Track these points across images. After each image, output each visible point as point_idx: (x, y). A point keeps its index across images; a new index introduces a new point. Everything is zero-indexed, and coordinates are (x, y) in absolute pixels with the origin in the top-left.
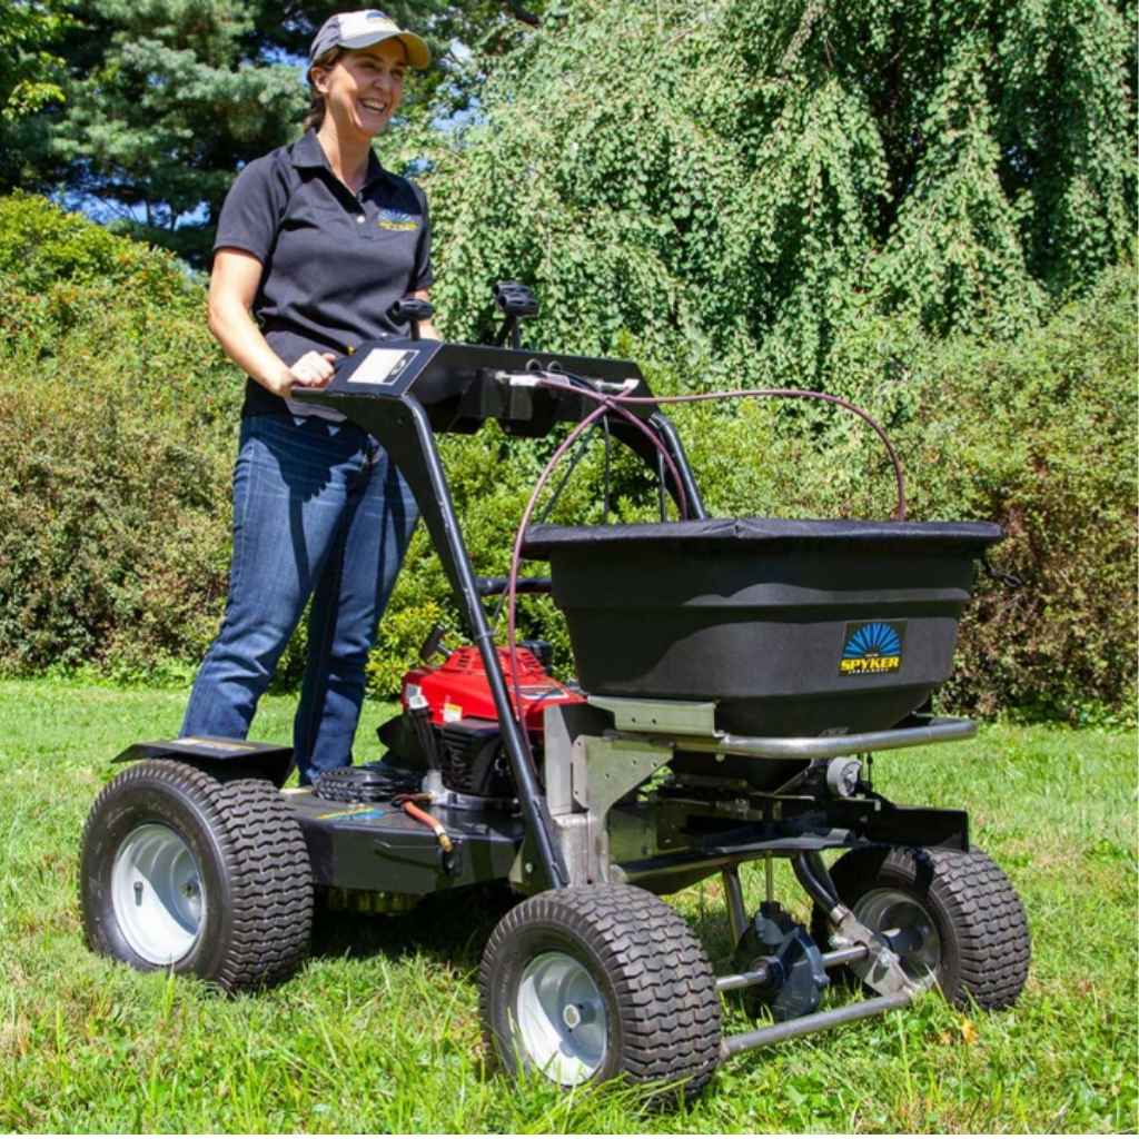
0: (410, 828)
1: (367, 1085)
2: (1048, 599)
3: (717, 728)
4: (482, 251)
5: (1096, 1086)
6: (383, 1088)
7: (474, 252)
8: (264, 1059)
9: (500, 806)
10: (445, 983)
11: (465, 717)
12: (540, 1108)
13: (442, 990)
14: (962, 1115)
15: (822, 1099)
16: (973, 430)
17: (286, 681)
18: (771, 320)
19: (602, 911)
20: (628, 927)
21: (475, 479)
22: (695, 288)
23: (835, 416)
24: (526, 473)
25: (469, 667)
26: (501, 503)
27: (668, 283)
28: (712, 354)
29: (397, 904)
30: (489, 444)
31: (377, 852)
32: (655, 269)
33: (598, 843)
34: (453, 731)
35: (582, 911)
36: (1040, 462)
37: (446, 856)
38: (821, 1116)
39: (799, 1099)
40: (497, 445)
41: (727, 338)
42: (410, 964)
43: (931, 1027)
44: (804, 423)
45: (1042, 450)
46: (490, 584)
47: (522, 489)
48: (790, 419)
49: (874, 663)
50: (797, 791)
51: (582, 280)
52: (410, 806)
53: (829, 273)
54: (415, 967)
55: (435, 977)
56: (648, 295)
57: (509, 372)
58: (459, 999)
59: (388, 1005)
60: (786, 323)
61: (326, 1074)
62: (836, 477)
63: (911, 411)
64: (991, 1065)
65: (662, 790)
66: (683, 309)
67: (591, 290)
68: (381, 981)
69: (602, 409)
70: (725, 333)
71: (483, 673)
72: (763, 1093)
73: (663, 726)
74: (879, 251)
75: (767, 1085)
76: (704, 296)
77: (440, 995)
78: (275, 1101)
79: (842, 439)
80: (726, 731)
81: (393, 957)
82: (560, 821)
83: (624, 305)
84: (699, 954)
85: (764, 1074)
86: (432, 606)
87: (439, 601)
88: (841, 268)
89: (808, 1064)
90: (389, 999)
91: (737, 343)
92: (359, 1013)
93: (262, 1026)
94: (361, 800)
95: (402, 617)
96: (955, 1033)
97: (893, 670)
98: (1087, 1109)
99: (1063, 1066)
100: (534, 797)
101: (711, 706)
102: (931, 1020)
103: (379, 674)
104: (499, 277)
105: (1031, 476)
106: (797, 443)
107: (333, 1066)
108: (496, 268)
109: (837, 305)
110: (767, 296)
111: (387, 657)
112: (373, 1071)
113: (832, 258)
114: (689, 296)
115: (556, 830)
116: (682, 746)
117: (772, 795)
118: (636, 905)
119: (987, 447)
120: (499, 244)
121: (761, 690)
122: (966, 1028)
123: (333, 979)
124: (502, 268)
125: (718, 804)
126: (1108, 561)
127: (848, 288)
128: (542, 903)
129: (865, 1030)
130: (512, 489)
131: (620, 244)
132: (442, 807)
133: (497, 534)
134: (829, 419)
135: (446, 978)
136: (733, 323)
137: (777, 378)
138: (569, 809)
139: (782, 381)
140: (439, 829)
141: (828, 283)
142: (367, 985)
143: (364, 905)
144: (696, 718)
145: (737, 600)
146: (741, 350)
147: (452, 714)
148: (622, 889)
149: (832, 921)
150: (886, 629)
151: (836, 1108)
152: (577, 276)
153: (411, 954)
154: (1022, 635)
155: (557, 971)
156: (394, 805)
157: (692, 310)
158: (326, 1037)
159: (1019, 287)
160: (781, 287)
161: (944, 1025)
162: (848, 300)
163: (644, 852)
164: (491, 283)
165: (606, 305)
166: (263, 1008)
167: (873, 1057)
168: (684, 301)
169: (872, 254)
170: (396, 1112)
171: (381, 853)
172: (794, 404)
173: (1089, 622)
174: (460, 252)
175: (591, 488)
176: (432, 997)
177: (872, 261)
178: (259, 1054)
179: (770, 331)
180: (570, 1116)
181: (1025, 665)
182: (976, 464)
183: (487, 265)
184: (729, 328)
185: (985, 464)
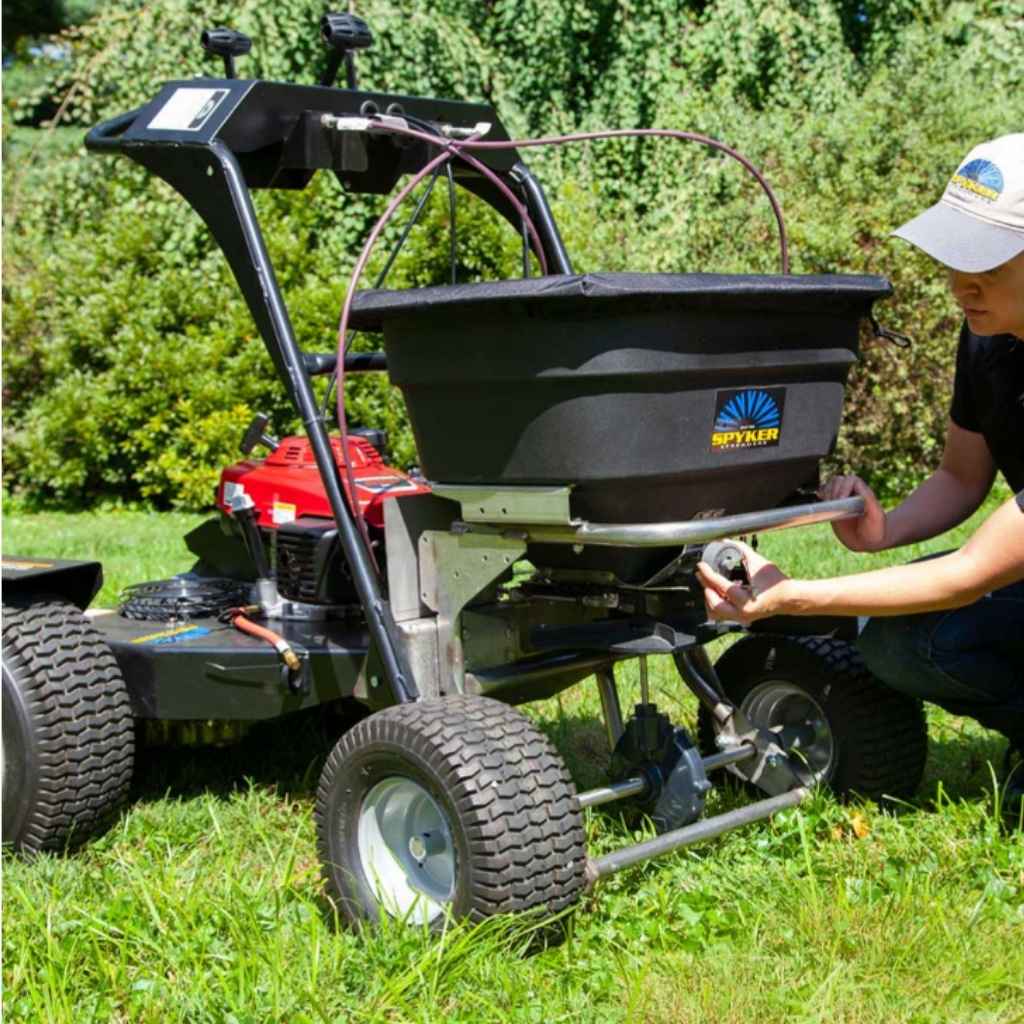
0: (245, 646)
1: (198, 951)
2: (876, 378)
3: (573, 515)
4: (276, 19)
5: (1004, 875)
6: (219, 950)
7: (268, 20)
8: (70, 932)
9: (342, 615)
10: (283, 819)
11: (299, 516)
12: (405, 957)
13: (282, 827)
14: (872, 920)
15: (718, 915)
16: (800, 205)
17: (83, 497)
18: (589, 96)
19: (449, 732)
20: (479, 749)
21: (283, 270)
22: (509, 61)
23: (658, 197)
24: (338, 263)
25: (300, 459)
26: (313, 296)
27: (481, 55)
28: (529, 133)
29: (227, 732)
30: (296, 232)
31: (209, 676)
32: (467, 40)
33: (450, 651)
34: (285, 533)
35: (426, 732)
36: (866, 238)
37: (293, 674)
38: (720, 934)
39: (692, 917)
40: (305, 233)
41: (544, 115)
42: (241, 800)
43: (823, 824)
44: (626, 205)
45: (868, 225)
46: (319, 361)
47: (335, 281)
48: (612, 201)
49: (750, 436)
50: (669, 581)
51: (389, 53)
52: (241, 621)
53: (646, 46)
54: (248, 804)
55: (273, 813)
56: (459, 69)
57: (338, 114)
58: (300, 836)
59: (219, 849)
60: (605, 100)
61: (148, 942)
62: (662, 260)
63: (736, 189)
64: (891, 860)
65: (525, 587)
66: (498, 84)
67: (399, 63)
68: (208, 823)
69: (444, 156)
70: (543, 109)
71: (315, 466)
72: (652, 914)
73: (514, 516)
74: (698, 24)
75: (657, 905)
76: (519, 71)
77: (279, 833)
78: (87, 981)
79: (667, 219)
80: (584, 519)
81: (223, 795)
82: (406, 627)
83: (435, 80)
84: (559, 774)
85: (651, 891)
86: (243, 409)
87: (250, 402)
88: (660, 40)
89: (696, 875)
90: (219, 843)
91: (555, 121)
92: (185, 864)
93: (66, 892)
94: (180, 617)
95: (210, 422)
96: (845, 827)
97: (772, 443)
98: (997, 901)
99: (967, 857)
100: (375, 602)
101: (565, 491)
102: (824, 816)
103: (188, 485)
104: (297, 49)
105: (856, 253)
106: (621, 225)
107: (156, 932)
108: (293, 36)
109: (656, 78)
110: (585, 69)
111: (196, 467)
112: (204, 932)
113: (650, 29)
114: (504, 70)
115: (401, 638)
116: (537, 537)
117: (641, 588)
118: (490, 722)
119: (815, 223)
120: (295, 11)
121: (622, 470)
122: (856, 823)
123: (151, 826)
124: (300, 39)
125: (584, 600)
126: (933, 336)
127: (668, 62)
128: (383, 723)
129: (753, 834)
130: (325, 281)
131: (427, 11)
132: (277, 619)
133: (310, 329)
134: (653, 199)
135: (284, 813)
136: (549, 99)
137: (598, 157)
138: (417, 613)
139: (603, 161)
140: (282, 645)
141: (647, 56)
142: (192, 829)
143: (189, 737)
144: (549, 506)
145: (588, 369)
146: (559, 128)
147: (284, 514)
148: (475, 703)
149: (718, 719)
150: (762, 398)
151: (736, 925)
152: (384, 48)
153: (243, 788)
154: (853, 414)
155: (400, 798)
156: (222, 621)
157: (508, 85)
158: (147, 897)
159: (836, 60)
160: (598, 60)
161: (834, 821)
162: (668, 74)
163: (506, 656)
164: (289, 55)
165: (414, 79)
166: (68, 869)
167: (765, 863)
168: (499, 76)
169: (691, 27)
170: (236, 980)
171: (215, 677)
172: (615, 185)
173: (915, 399)
174: (252, 19)
175: (408, 278)
176: (269, 837)
177: (692, 34)
178: (64, 926)
179: (590, 109)
180: (441, 965)
181: (857, 444)
182: (804, 240)
183: (283, 35)
184: (547, 105)
185: (815, 240)
